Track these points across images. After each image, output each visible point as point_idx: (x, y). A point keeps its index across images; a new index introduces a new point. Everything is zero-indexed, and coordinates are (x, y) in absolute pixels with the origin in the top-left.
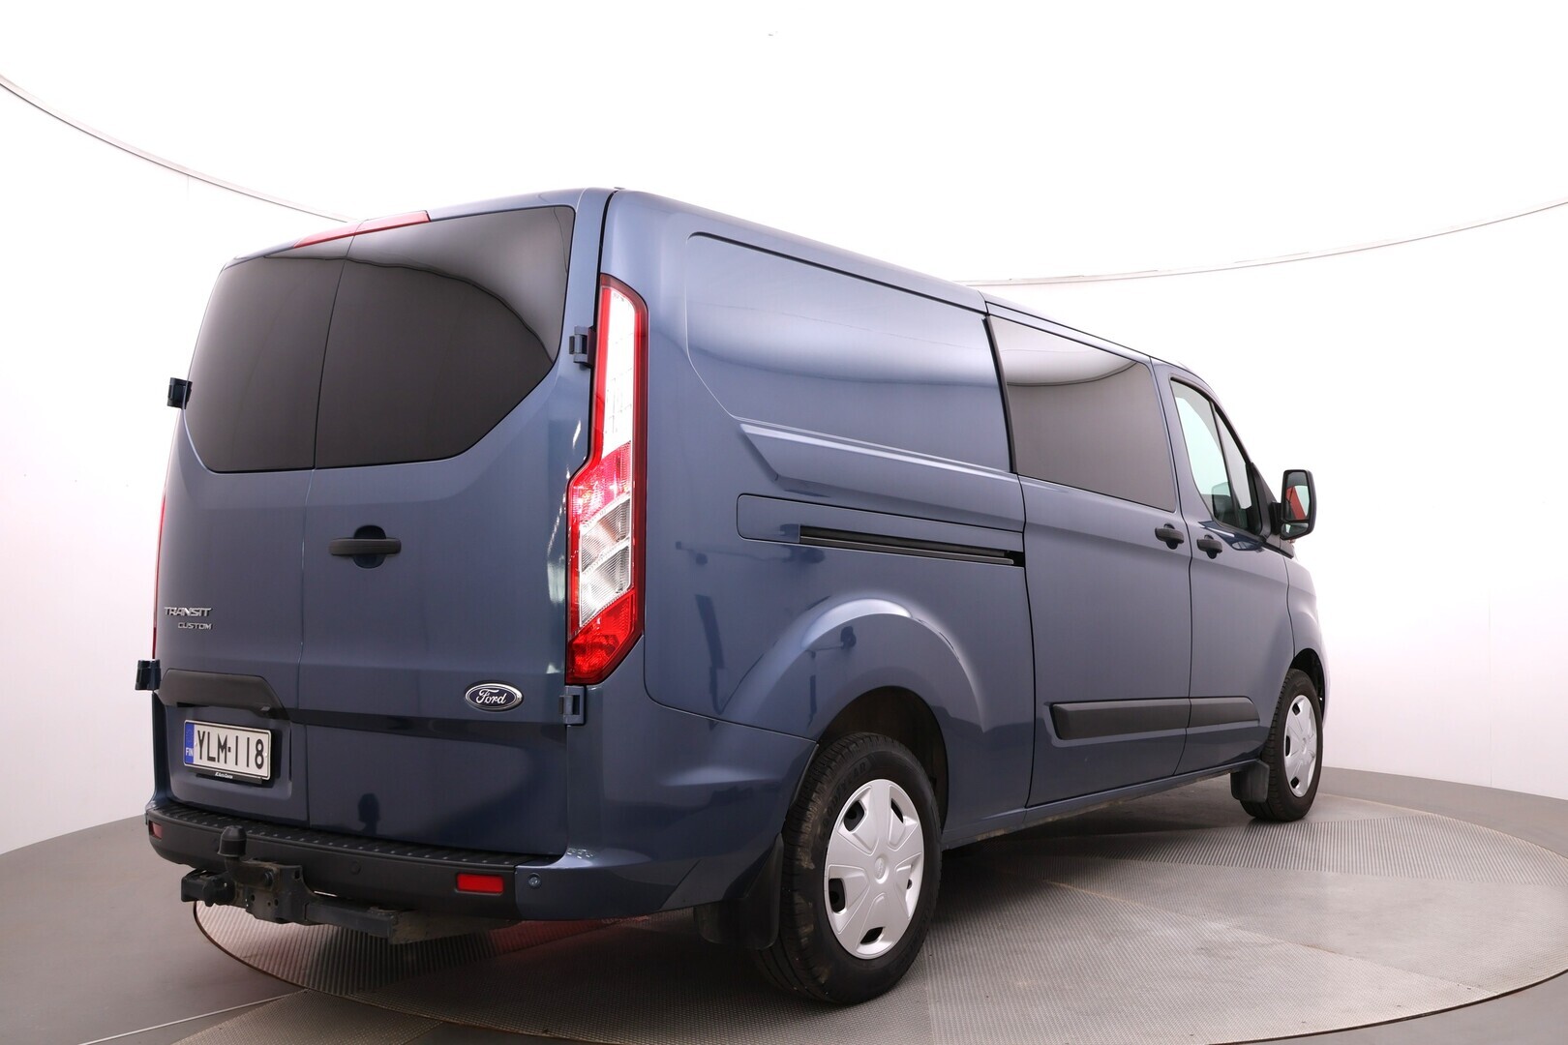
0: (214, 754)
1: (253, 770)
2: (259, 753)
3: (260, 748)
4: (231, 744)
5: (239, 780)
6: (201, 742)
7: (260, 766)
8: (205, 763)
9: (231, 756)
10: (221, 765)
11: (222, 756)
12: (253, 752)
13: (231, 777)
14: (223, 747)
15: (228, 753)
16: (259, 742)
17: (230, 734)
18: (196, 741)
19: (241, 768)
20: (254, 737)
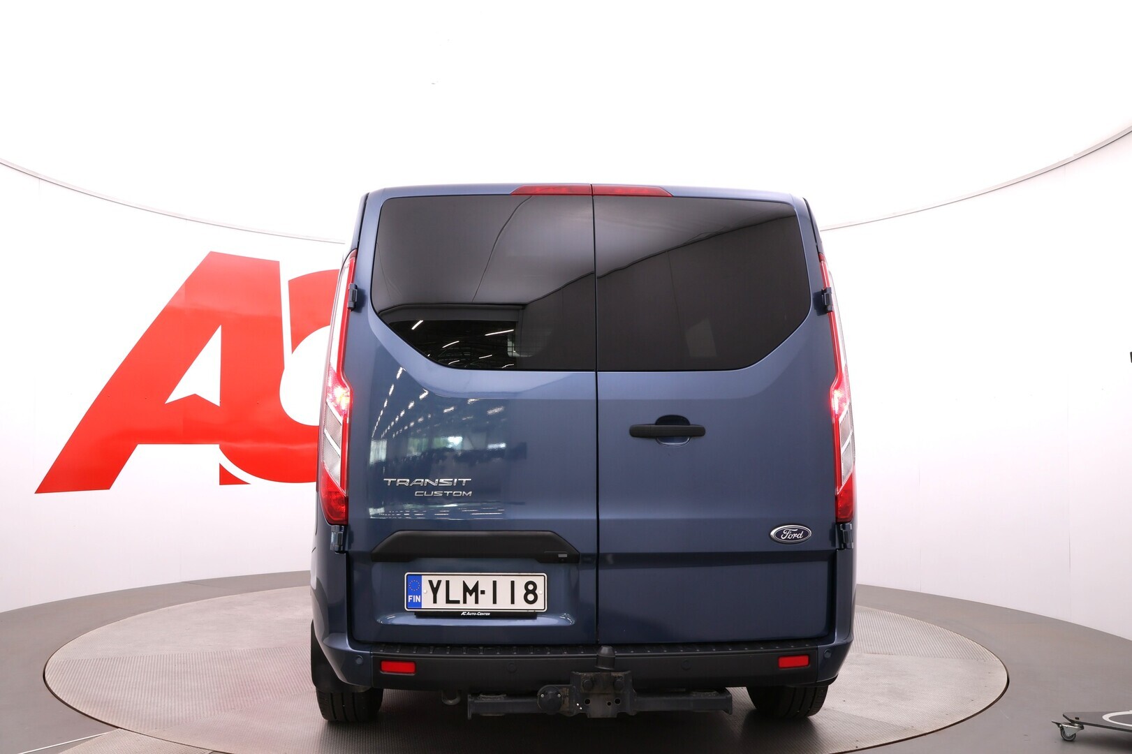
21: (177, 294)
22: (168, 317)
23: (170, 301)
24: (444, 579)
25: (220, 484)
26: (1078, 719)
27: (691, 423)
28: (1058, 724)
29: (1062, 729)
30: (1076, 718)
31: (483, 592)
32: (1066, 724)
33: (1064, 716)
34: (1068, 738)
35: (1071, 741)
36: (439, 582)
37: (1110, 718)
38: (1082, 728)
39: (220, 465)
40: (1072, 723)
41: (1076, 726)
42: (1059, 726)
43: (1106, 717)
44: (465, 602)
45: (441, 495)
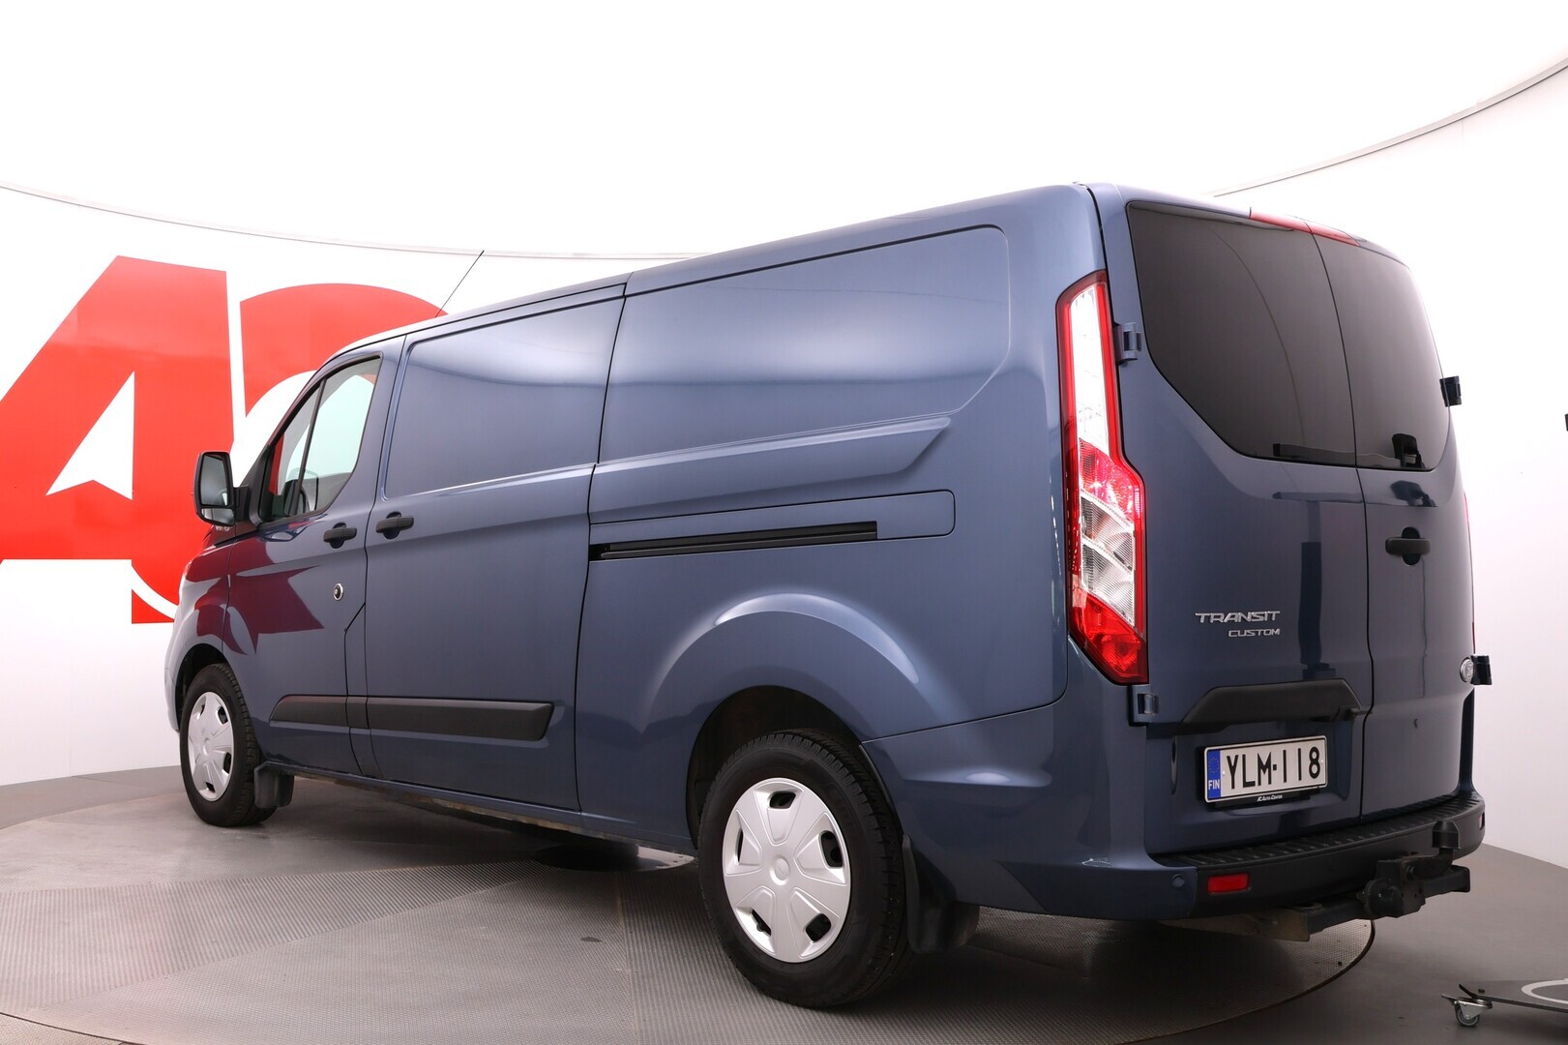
0: (1252, 776)
1: (1308, 782)
2: (1314, 762)
3: (1314, 756)
4: (1277, 760)
5: (1290, 797)
6: (1233, 769)
7: (1314, 776)
8: (1240, 790)
9: (1277, 775)
10: (1265, 787)
11: (1265, 777)
12: (1306, 762)
13: (1281, 797)
14: (1265, 767)
15: (1273, 772)
16: (1314, 749)
17: (1274, 751)
18: (1225, 770)
19: (1293, 783)
20: (1306, 747)
21: (66, 323)
22: (51, 361)
23: (55, 335)
24: (1240, 752)
25: (133, 622)
26: (1483, 991)
27: (1421, 536)
28: (1452, 1000)
29: (1458, 1007)
30: (1480, 991)
31: (1275, 767)
32: (1465, 1000)
33: (1461, 987)
34: (1469, 1021)
35: (1473, 1026)
36: (1237, 757)
37: (1534, 991)
38: (1490, 1006)
39: (133, 592)
40: (1473, 998)
41: (1480, 1004)
42: (1453, 1004)
43: (1527, 990)
44: (1260, 784)
45: (1254, 634)
